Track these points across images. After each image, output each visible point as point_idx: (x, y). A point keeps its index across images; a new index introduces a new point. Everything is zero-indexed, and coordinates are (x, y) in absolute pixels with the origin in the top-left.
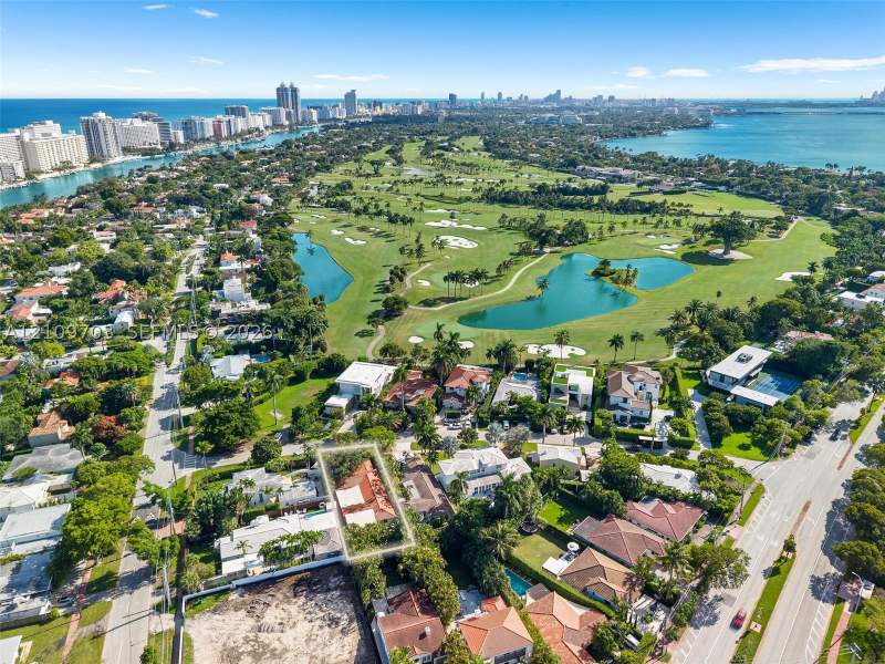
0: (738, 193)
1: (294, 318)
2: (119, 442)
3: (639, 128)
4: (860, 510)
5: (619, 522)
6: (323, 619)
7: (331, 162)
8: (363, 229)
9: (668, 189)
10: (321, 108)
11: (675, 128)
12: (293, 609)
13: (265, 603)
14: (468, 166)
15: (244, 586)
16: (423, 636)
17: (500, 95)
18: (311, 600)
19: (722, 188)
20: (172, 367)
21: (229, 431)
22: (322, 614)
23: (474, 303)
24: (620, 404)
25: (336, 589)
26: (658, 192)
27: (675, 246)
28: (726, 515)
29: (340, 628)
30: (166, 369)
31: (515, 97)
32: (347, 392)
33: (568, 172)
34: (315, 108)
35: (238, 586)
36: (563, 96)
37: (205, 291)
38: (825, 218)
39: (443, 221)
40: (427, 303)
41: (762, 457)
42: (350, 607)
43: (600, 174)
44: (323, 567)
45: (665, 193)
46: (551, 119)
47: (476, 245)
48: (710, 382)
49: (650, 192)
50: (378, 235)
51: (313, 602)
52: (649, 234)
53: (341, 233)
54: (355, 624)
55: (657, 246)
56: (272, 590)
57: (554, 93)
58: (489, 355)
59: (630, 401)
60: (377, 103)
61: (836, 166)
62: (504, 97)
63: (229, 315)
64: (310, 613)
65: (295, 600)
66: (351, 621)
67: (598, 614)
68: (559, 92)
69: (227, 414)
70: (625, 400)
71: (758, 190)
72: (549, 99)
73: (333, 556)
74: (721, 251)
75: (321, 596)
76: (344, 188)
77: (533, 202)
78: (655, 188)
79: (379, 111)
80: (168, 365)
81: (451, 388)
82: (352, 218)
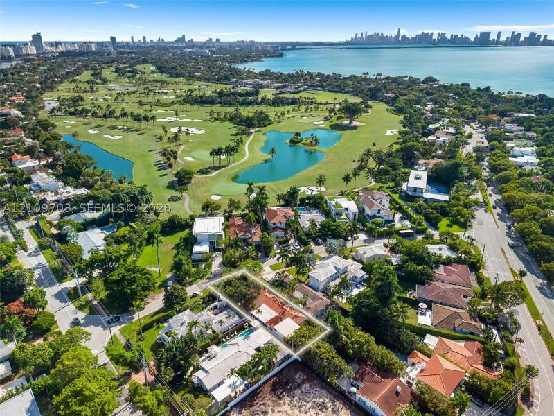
0: (329, 91)
1: (127, 194)
2: (35, 322)
3: (247, 57)
4: (539, 245)
5: (435, 283)
6: (312, 407)
7: (52, 84)
8: (113, 128)
9: (292, 90)
10: (14, 46)
11: (266, 57)
12: (286, 408)
13: (262, 412)
14: (159, 82)
15: (236, 405)
16: (397, 393)
17: (144, 38)
18: (294, 397)
19: (319, 88)
20: (30, 251)
21: (139, 288)
22: (310, 405)
23: (233, 168)
24: (378, 215)
25: (303, 382)
26: (287, 92)
27: (322, 122)
28: (478, 265)
29: (330, 409)
30: (26, 254)
31: (155, 40)
32: (203, 241)
33: (226, 84)
34: (10, 46)
35: (232, 407)
36: (187, 40)
37: (14, 187)
38: (381, 101)
39: (168, 118)
40: (202, 172)
41: (461, 229)
42: (324, 392)
43: (247, 84)
44: (282, 369)
45: (292, 93)
46: (190, 52)
47: (204, 132)
48: (410, 193)
49: (282, 93)
50: (128, 130)
51: (296, 398)
52: (303, 116)
53: (96, 132)
54: (338, 403)
55: (312, 123)
56: (259, 401)
57: (180, 37)
58: (278, 199)
59: (382, 212)
60: (57, 44)
61: (367, 74)
62: (148, 40)
63: (55, 201)
64: (300, 407)
65: (282, 402)
66: (333, 403)
67: (474, 343)
68: (184, 36)
69: (132, 276)
70: (379, 212)
71: (340, 88)
72: (178, 41)
73: (287, 359)
74: (347, 122)
75: (298, 392)
76: (77, 101)
77: (220, 103)
78: (284, 90)
79: (60, 49)
80: (25, 250)
81: (274, 224)
82: (99, 121)
